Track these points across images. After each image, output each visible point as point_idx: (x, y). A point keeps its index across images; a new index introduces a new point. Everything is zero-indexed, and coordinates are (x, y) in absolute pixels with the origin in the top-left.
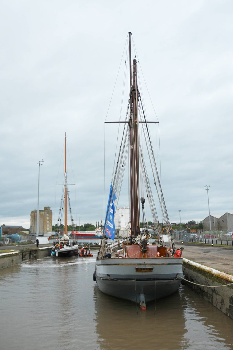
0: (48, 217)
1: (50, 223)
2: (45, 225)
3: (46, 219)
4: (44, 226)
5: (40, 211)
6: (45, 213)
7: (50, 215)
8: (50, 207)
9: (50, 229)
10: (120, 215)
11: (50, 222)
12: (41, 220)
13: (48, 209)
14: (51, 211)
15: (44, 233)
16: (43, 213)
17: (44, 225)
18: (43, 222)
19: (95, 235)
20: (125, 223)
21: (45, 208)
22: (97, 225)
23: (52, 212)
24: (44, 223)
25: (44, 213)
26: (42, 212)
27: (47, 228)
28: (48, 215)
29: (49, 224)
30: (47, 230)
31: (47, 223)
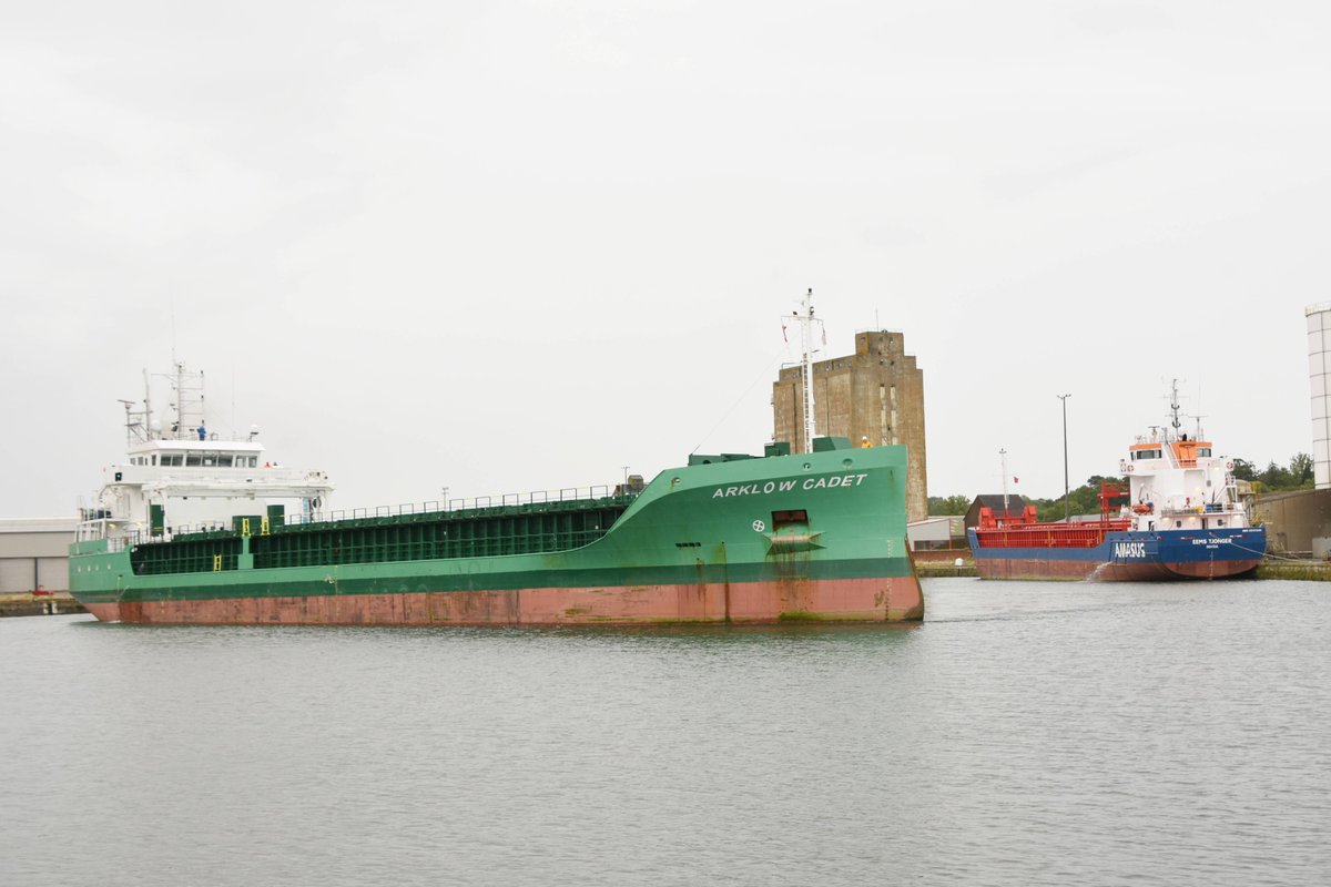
0: (891, 408)
3: (872, 423)
5: (825, 369)
6: (862, 377)
7: (900, 391)
8: (900, 336)
11: (901, 442)
13: (881, 347)
14: (913, 359)
16: (847, 377)
21: (863, 339)
23: (920, 372)
25: (854, 383)
26: (840, 372)
28: (882, 390)
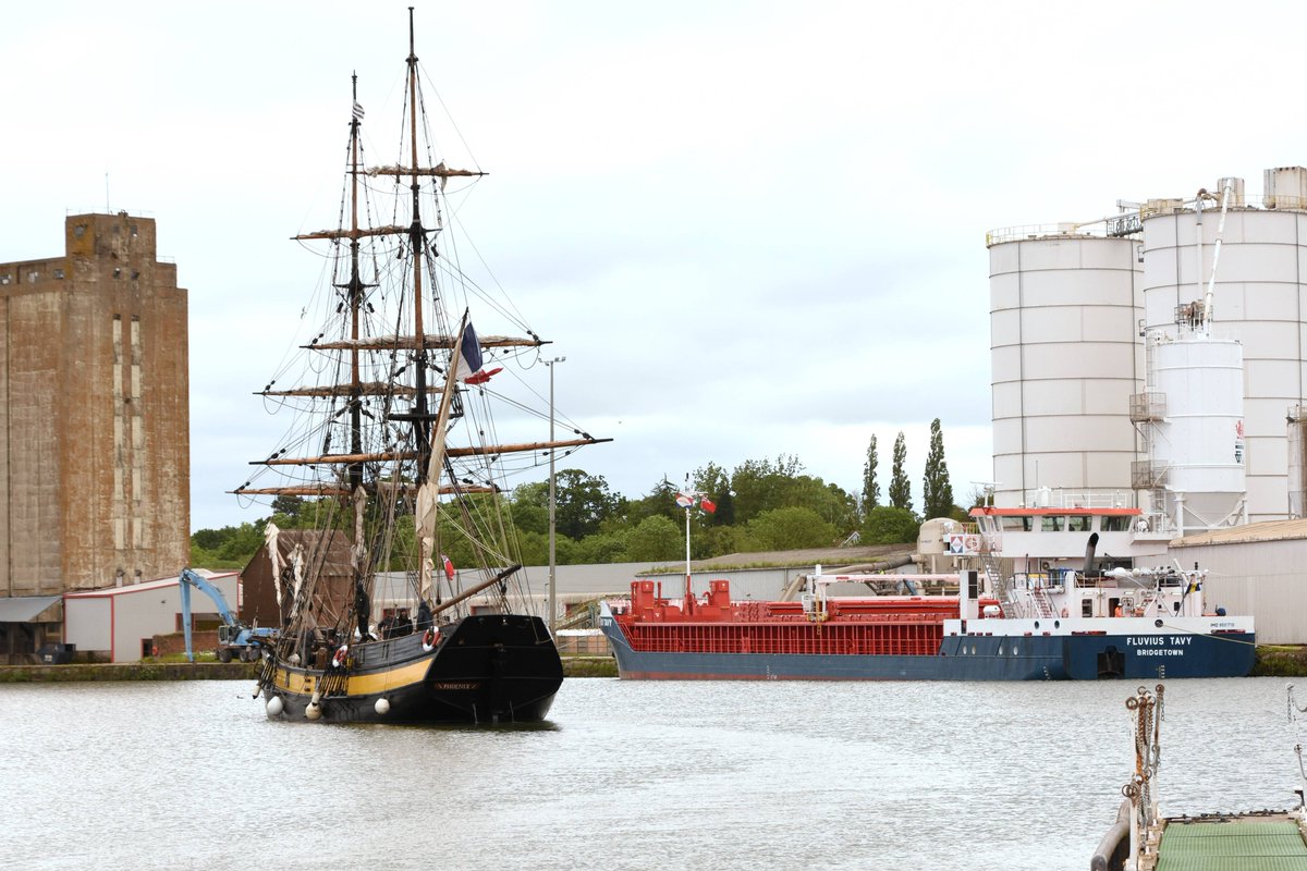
0: (131, 360)
1: (153, 446)
2: (76, 480)
3: (98, 390)
4: (62, 499)
6: (82, 300)
7: (147, 331)
8: (149, 225)
9: (156, 527)
10: (1160, 310)
11: (149, 427)
12: (18, 411)
13: (116, 243)
14: (170, 269)
15: (64, 593)
16: (53, 300)
17: (64, 471)
18: (49, 436)
19: (951, 627)
20: (1231, 437)
21: (80, 228)
22: (871, 488)
23: (183, 294)
24: (63, 448)
25: (68, 310)
26: (38, 289)
27: (119, 526)
28: (117, 326)
29: (141, 458)
30: (108, 542)
31: (107, 443)
